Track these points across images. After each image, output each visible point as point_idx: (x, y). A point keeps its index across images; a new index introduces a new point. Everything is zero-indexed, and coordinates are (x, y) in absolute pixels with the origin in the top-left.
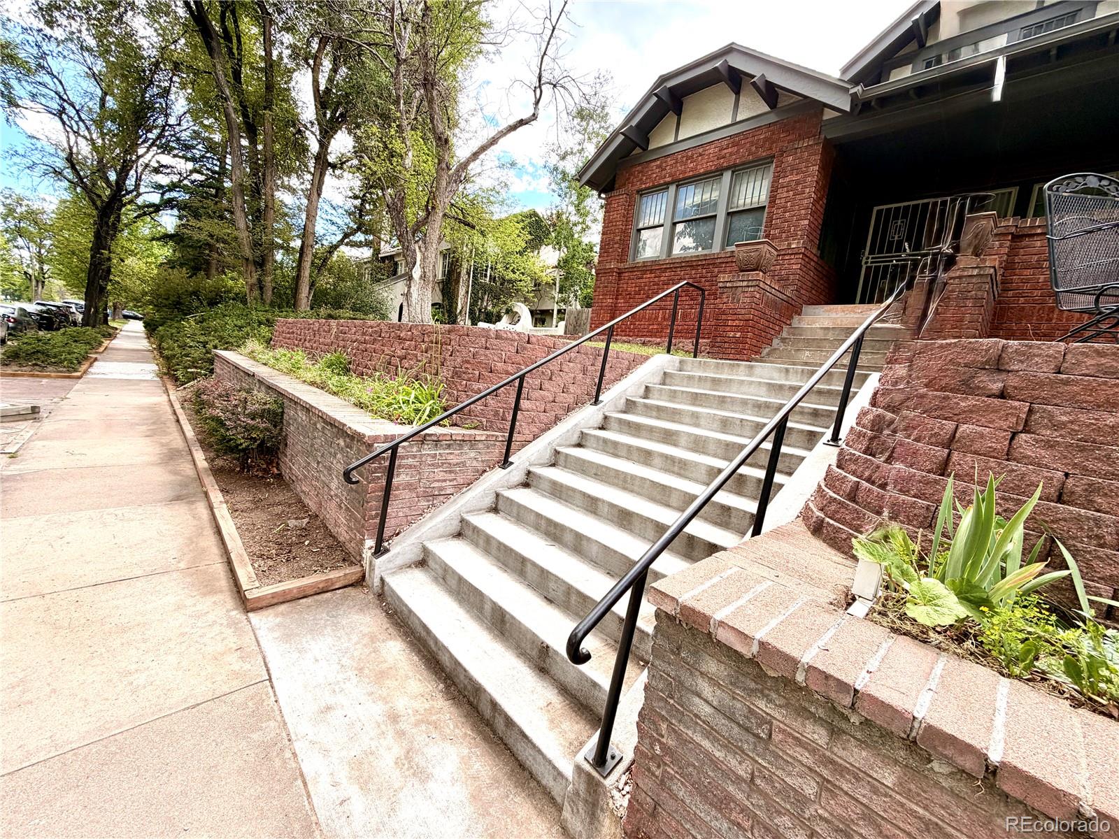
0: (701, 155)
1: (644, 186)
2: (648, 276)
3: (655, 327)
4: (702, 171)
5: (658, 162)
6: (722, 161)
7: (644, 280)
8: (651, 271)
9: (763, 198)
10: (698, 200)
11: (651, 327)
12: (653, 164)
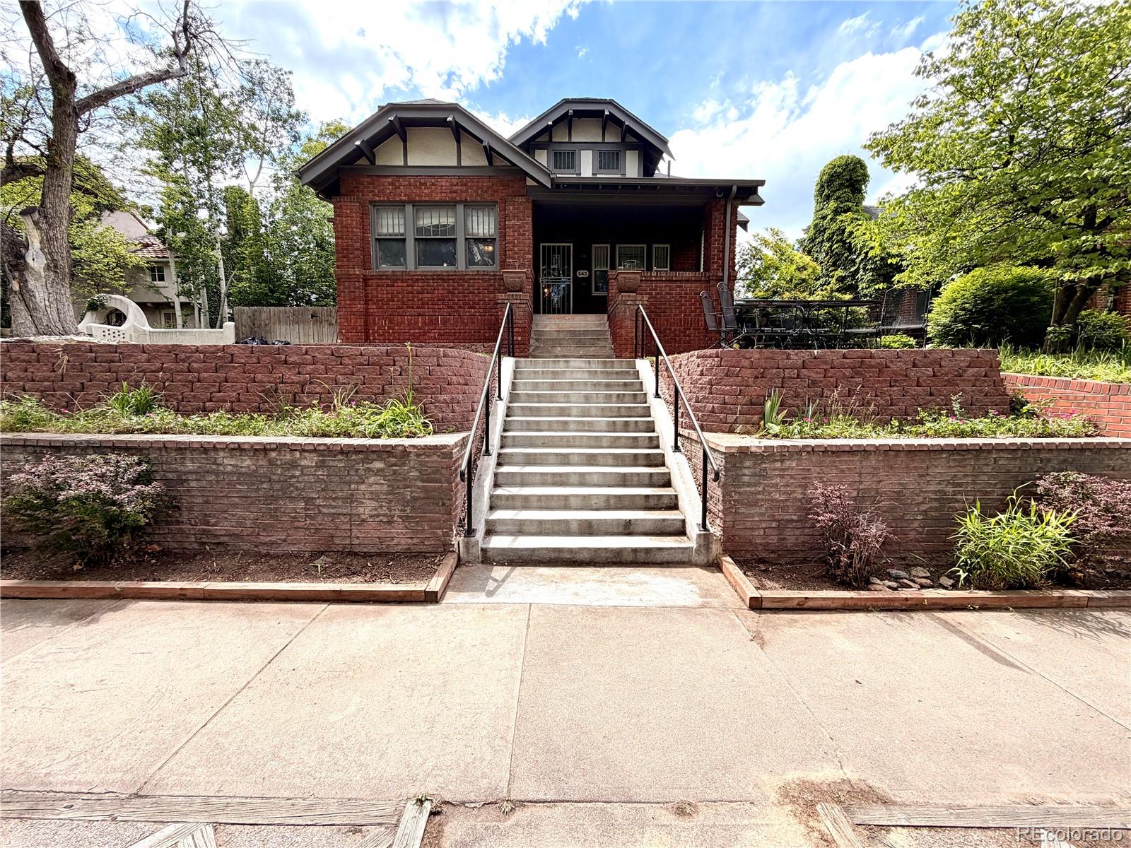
0: (434, 184)
1: (377, 199)
2: (400, 284)
3: (417, 331)
4: (437, 198)
5: (390, 180)
6: (455, 195)
7: (396, 288)
8: (402, 281)
9: (492, 231)
10: (435, 222)
11: (412, 331)
12: (384, 180)
